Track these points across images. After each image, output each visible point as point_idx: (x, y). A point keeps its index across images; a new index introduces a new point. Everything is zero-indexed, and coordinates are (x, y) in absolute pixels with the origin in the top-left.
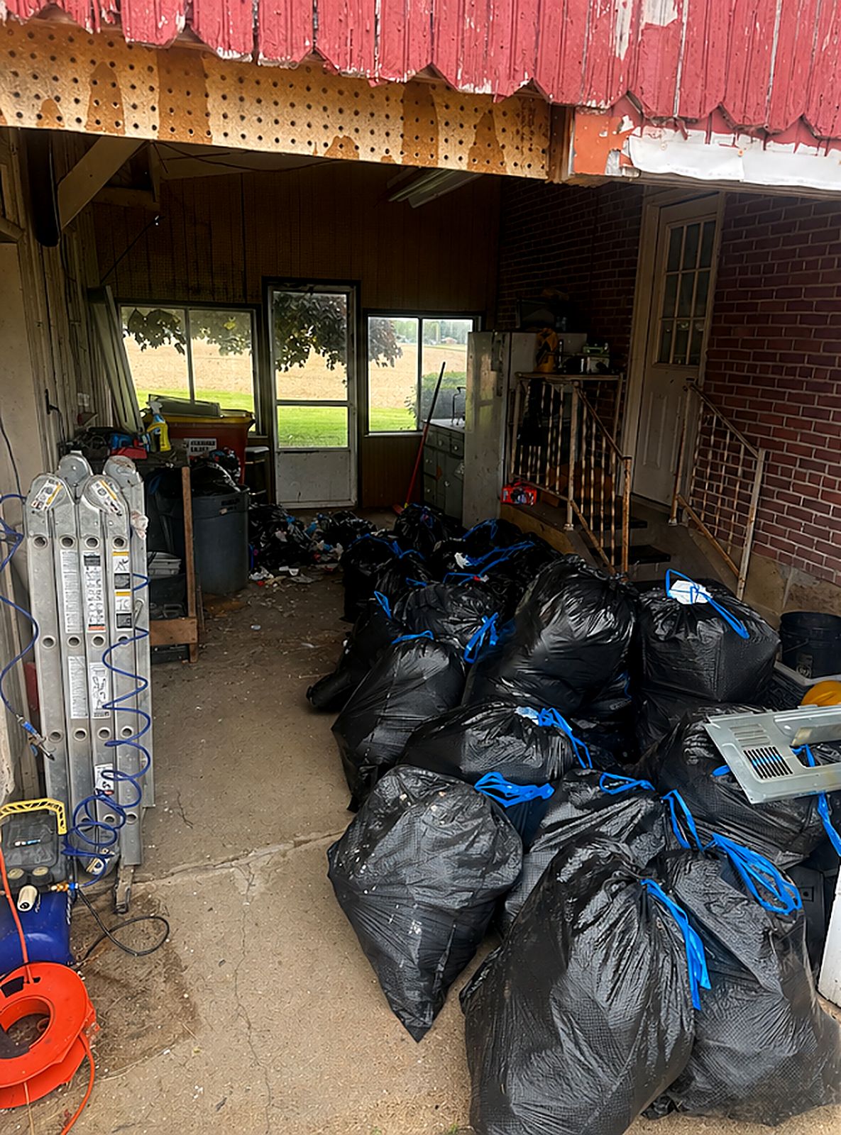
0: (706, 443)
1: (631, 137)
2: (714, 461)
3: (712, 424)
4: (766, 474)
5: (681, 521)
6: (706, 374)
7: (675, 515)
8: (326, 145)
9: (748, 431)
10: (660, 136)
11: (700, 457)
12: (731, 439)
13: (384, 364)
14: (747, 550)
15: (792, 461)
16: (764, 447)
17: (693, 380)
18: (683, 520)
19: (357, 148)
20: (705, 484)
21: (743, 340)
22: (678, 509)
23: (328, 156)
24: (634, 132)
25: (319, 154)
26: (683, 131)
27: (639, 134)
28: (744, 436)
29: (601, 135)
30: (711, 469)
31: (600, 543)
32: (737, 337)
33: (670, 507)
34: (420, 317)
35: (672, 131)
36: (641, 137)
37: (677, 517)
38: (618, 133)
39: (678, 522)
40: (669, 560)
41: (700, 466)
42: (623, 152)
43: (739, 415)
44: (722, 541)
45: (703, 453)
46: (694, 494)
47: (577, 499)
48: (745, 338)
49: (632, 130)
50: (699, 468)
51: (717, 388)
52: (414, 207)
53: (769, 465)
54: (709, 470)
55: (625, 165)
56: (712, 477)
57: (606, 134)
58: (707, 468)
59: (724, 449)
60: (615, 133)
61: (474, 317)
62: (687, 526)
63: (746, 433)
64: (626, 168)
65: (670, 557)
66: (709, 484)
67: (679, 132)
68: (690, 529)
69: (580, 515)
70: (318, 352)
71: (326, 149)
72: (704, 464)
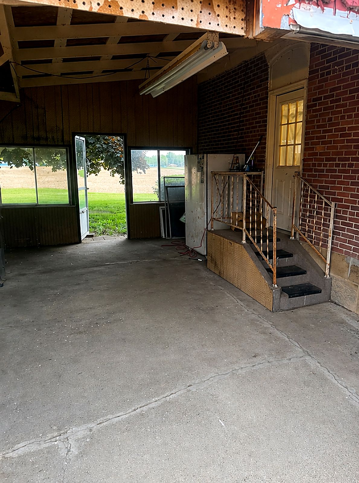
0: (306, 201)
1: (294, 9)
2: (310, 209)
3: (308, 192)
4: (336, 214)
5: (296, 238)
6: (303, 169)
7: (293, 235)
8: (99, 4)
9: (325, 194)
10: (309, 9)
11: (303, 208)
12: (318, 198)
13: (140, 173)
14: (329, 249)
15: (348, 207)
16: (334, 202)
17: (297, 172)
18: (297, 237)
19: (121, 8)
20: (306, 220)
21: (320, 153)
22: (294, 233)
23: (99, 12)
24: (295, 6)
25: (93, 10)
26: (321, 7)
27: (299, 8)
28: (324, 197)
29: (277, 6)
30: (309, 213)
31: (260, 249)
32: (317, 151)
33: (290, 232)
34: (158, 149)
35: (316, 7)
36: (300, 8)
37: (294, 236)
38: (287, 5)
39: (295, 238)
40: (292, 256)
41: (303, 212)
42: (290, 16)
43: (321, 187)
44: (316, 246)
45: (304, 206)
46: (302, 225)
47: (248, 229)
48: (320, 151)
49: (295, 4)
50: (303, 213)
51: (309, 175)
52: (154, 97)
53: (336, 209)
54: (308, 213)
55: (291, 23)
56: (310, 217)
57: (280, 6)
58: (307, 213)
59: (314, 203)
60: (285, 5)
61: (187, 150)
62: (299, 240)
63: (324, 195)
64: (292, 25)
65: (293, 255)
66: (309, 220)
67: (319, 7)
68: (300, 241)
69: (250, 237)
70: (105, 169)
71: (98, 7)
72: (305, 211)
